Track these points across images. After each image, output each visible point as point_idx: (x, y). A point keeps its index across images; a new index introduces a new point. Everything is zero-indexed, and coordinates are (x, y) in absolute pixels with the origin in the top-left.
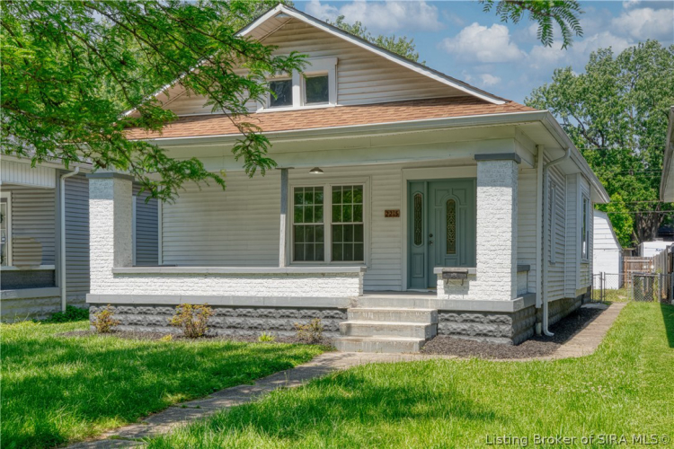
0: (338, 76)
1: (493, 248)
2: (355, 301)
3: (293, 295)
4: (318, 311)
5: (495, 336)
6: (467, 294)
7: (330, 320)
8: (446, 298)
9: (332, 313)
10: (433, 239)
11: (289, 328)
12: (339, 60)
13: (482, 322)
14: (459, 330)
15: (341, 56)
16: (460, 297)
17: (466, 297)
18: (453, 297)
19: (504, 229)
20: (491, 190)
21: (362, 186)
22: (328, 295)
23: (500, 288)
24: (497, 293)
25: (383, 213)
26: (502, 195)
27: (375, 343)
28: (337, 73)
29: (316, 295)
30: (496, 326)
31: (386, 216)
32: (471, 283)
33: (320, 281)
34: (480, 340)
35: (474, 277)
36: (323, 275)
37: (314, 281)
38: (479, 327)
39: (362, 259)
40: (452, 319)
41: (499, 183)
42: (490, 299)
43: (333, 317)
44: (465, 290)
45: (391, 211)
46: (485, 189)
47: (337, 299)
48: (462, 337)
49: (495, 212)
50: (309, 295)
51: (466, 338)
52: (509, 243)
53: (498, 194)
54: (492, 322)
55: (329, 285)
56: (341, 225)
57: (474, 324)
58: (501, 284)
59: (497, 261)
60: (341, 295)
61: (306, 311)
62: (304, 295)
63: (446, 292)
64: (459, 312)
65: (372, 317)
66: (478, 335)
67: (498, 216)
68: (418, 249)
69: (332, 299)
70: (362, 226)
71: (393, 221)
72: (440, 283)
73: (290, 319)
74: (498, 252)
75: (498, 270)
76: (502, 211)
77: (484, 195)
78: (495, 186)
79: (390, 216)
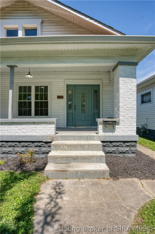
0: (42, 28)
1: (128, 109)
2: (53, 137)
3: (16, 134)
4: (31, 143)
5: (129, 153)
6: (114, 132)
7: (39, 148)
8: (104, 135)
9: (39, 144)
10: (76, 107)
11: (14, 152)
12: (42, 21)
13: (122, 147)
14: (111, 151)
15: (44, 20)
16: (110, 134)
17: (114, 134)
18: (107, 134)
19: (133, 99)
20: (127, 80)
21: (48, 86)
22: (37, 134)
23: (131, 129)
24: (130, 131)
25: (57, 97)
26: (132, 83)
27: (78, 172)
28: (42, 26)
29: (30, 134)
30: (129, 148)
31: (58, 98)
32: (117, 126)
33: (32, 126)
34: (121, 155)
35: (118, 124)
36: (34, 123)
37: (29, 127)
38: (121, 149)
39: (48, 115)
40: (107, 145)
41: (130, 76)
42: (126, 134)
43: (40, 146)
44: (113, 130)
45: (60, 96)
46: (123, 79)
47: (42, 136)
48: (112, 154)
49: (128, 90)
50: (26, 134)
51: (115, 155)
52: (135, 107)
53: (130, 82)
54: (127, 146)
55: (38, 129)
56: (39, 102)
57: (118, 148)
58: (131, 127)
59: (130, 115)
60: (44, 134)
61: (24, 143)
62: (23, 134)
63: (104, 132)
64: (111, 142)
65: (66, 148)
66: (121, 153)
67: (130, 93)
68: (71, 111)
69: (39, 136)
70: (48, 102)
71: (61, 100)
72: (100, 127)
73: (15, 148)
74: (130, 111)
75: (130, 120)
76: (132, 91)
77: (123, 82)
78: (128, 78)
79: (60, 98)
